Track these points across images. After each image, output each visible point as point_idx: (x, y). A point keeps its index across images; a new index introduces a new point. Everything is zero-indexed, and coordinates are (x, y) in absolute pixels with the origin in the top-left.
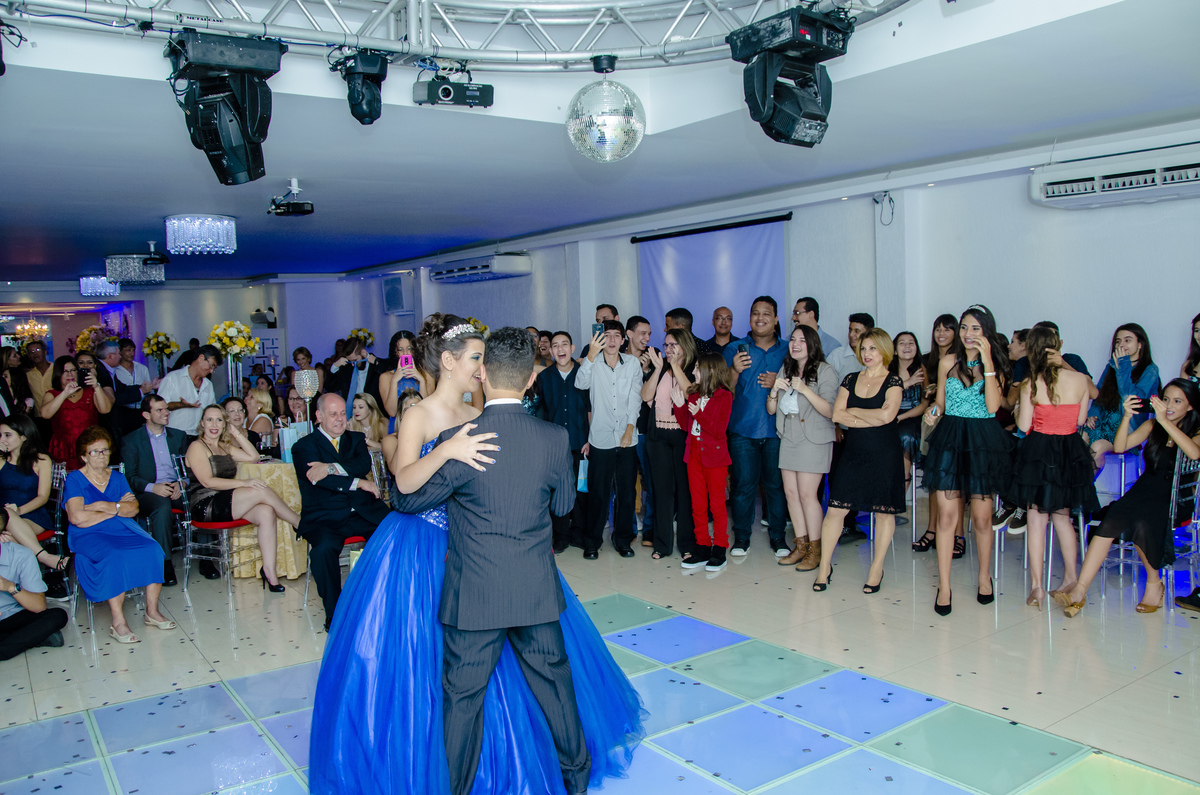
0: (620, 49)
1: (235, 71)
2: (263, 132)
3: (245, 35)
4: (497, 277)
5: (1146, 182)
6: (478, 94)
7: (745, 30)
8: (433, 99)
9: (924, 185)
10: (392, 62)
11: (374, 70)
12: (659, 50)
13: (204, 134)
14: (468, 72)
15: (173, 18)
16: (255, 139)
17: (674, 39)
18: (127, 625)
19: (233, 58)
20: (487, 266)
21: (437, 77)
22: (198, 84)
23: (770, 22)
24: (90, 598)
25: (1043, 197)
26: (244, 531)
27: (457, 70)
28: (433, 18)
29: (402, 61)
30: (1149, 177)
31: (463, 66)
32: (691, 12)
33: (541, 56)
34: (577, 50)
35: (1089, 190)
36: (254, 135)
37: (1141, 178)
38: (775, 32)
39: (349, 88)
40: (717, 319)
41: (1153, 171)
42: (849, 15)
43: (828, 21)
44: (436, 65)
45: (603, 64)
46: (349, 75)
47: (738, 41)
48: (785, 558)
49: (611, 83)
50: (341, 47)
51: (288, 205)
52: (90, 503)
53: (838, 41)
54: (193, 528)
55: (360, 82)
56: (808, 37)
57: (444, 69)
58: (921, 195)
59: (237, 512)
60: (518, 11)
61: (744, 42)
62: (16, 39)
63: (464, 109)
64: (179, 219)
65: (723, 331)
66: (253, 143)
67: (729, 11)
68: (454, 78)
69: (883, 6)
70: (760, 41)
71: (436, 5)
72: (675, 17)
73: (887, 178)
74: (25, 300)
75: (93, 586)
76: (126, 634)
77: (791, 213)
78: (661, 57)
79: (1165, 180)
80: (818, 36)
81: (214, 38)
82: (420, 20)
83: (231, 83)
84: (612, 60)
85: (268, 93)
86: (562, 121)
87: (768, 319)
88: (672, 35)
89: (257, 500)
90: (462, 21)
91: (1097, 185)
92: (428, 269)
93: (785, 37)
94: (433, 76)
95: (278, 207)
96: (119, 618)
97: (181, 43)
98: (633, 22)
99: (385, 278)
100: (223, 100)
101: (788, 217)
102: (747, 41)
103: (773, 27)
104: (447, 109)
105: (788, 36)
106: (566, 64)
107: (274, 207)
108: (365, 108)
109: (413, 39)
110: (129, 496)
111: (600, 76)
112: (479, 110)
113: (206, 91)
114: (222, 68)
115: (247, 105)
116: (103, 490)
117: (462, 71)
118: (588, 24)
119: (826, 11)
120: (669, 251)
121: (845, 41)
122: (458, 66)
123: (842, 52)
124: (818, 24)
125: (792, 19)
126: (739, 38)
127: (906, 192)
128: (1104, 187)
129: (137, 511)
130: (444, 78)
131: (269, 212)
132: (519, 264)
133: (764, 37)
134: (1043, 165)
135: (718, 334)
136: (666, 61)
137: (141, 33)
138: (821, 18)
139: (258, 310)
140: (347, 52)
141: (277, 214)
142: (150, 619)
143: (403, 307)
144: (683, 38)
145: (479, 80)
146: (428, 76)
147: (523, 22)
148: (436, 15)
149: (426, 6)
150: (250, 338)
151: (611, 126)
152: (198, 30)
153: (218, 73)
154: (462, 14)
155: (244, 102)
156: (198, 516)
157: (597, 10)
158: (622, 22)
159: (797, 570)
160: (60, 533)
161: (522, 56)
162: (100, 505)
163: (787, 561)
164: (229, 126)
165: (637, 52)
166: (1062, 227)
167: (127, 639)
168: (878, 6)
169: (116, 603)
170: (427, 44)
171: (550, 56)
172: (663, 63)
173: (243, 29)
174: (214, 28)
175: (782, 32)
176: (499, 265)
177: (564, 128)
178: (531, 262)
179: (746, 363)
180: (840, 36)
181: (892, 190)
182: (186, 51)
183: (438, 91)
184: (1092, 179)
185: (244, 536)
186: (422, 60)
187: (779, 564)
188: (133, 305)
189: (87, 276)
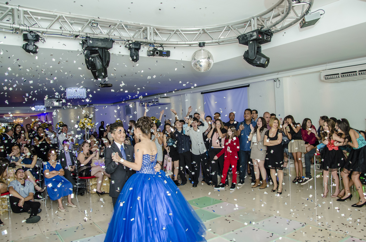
0: (206, 40)
1: (100, 48)
2: (108, 65)
3: (103, 38)
4: (160, 104)
5: (354, 75)
6: (166, 53)
7: (242, 35)
8: (153, 55)
9: (289, 76)
10: (142, 45)
11: (137, 47)
12: (217, 41)
13: (91, 65)
14: (163, 47)
15: (85, 34)
16: (106, 67)
17: (221, 38)
18: (63, 207)
19: (100, 44)
20: (158, 101)
21: (154, 48)
22: (89, 52)
23: (250, 33)
24: (52, 199)
25: (324, 79)
26: (93, 180)
27: (160, 47)
28: (154, 32)
29: (145, 45)
30: (355, 73)
31: (161, 45)
32: (226, 30)
33: (184, 43)
34: (194, 41)
35: (338, 77)
36: (105, 66)
37: (353, 73)
38: (251, 36)
39: (131, 52)
40: (230, 116)
41: (356, 72)
42: (272, 31)
43: (266, 33)
44: (154, 45)
45: (202, 45)
46: (130, 49)
47: (241, 38)
48: (254, 185)
49: (204, 50)
50: (128, 41)
51: (105, 84)
52: (51, 171)
53: (269, 38)
54: (79, 179)
55: (133, 50)
56: (261, 37)
57: (156, 46)
58: (288, 79)
59: (92, 174)
60: (177, 30)
61: (242, 39)
62: (43, 41)
63: (161, 57)
64: (70, 89)
65: (232, 119)
66: (105, 68)
67: (236, 30)
68: (159, 49)
69: (281, 29)
70: (247, 38)
71: (155, 29)
72: (222, 31)
73: (278, 74)
74: (18, 112)
75: (53, 196)
76: (63, 209)
77: (249, 85)
78: (217, 42)
79: (360, 74)
80: (263, 37)
81: (95, 39)
82: (151, 33)
83: (99, 51)
84: (204, 44)
85: (109, 54)
86: (190, 60)
87: (249, 115)
88: (221, 36)
89: (99, 170)
90: (161, 33)
91: (340, 75)
92: (139, 102)
93: (254, 37)
94: (153, 48)
95: (102, 85)
96: (61, 205)
97: (86, 41)
98: (209, 33)
99: (126, 105)
100: (97, 56)
101: (248, 86)
102: (243, 38)
103: (251, 34)
104: (157, 57)
105: (255, 37)
106: (190, 45)
107: (101, 85)
108: (135, 57)
109: (149, 38)
110: (62, 170)
111: (200, 48)
112: (165, 58)
113: (92, 53)
114: (96, 47)
115: (104, 57)
116: (54, 168)
117: (161, 47)
118: (197, 33)
119: (265, 30)
120: (213, 96)
121: (271, 38)
122: (160, 45)
123: (270, 41)
124: (263, 34)
125: (256, 32)
126: (241, 37)
127: (284, 78)
128: (342, 76)
129: (64, 174)
130: (156, 49)
131: (99, 86)
132: (167, 101)
133: (248, 37)
134: (324, 70)
135: (231, 120)
136: (219, 44)
137: (75, 38)
138: (264, 32)
139: (86, 115)
140: (130, 42)
141: (102, 87)
142: (69, 204)
143: (131, 114)
144: (224, 37)
145: (166, 49)
146: (152, 48)
147: (178, 33)
148: (155, 32)
149: (152, 29)
150: (91, 123)
151: (203, 62)
152: (90, 37)
153: (95, 48)
154: (161, 31)
155: (103, 56)
156: (81, 175)
157: (200, 30)
158: (206, 33)
159: (260, 188)
160: (41, 180)
161: (179, 43)
162: (54, 172)
163: (255, 187)
164: (99, 63)
165: (211, 41)
166: (330, 87)
167: (63, 211)
168: (280, 28)
169: (60, 200)
170: (152, 40)
171: (186, 43)
172: (218, 44)
173: (102, 36)
174: (96, 37)
175: (254, 36)
176: (161, 101)
177: (190, 62)
178: (171, 100)
179: (243, 128)
180: (269, 37)
181: (279, 78)
182: (87, 43)
183: (154, 53)
184: (338, 74)
185: (93, 181)
186: (150, 44)
187: (252, 187)
188: (49, 114)
189: (37, 105)
